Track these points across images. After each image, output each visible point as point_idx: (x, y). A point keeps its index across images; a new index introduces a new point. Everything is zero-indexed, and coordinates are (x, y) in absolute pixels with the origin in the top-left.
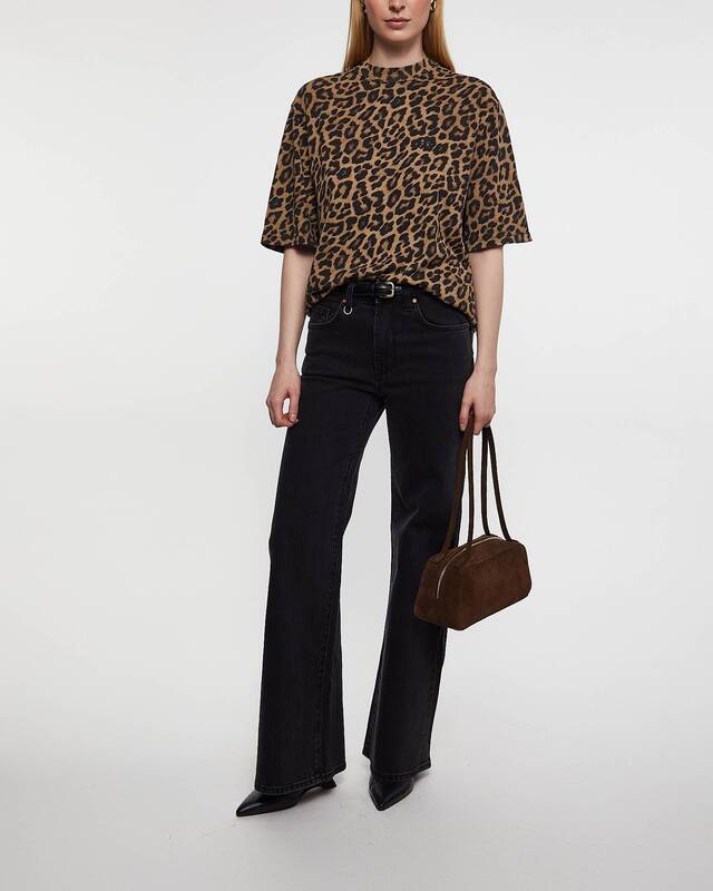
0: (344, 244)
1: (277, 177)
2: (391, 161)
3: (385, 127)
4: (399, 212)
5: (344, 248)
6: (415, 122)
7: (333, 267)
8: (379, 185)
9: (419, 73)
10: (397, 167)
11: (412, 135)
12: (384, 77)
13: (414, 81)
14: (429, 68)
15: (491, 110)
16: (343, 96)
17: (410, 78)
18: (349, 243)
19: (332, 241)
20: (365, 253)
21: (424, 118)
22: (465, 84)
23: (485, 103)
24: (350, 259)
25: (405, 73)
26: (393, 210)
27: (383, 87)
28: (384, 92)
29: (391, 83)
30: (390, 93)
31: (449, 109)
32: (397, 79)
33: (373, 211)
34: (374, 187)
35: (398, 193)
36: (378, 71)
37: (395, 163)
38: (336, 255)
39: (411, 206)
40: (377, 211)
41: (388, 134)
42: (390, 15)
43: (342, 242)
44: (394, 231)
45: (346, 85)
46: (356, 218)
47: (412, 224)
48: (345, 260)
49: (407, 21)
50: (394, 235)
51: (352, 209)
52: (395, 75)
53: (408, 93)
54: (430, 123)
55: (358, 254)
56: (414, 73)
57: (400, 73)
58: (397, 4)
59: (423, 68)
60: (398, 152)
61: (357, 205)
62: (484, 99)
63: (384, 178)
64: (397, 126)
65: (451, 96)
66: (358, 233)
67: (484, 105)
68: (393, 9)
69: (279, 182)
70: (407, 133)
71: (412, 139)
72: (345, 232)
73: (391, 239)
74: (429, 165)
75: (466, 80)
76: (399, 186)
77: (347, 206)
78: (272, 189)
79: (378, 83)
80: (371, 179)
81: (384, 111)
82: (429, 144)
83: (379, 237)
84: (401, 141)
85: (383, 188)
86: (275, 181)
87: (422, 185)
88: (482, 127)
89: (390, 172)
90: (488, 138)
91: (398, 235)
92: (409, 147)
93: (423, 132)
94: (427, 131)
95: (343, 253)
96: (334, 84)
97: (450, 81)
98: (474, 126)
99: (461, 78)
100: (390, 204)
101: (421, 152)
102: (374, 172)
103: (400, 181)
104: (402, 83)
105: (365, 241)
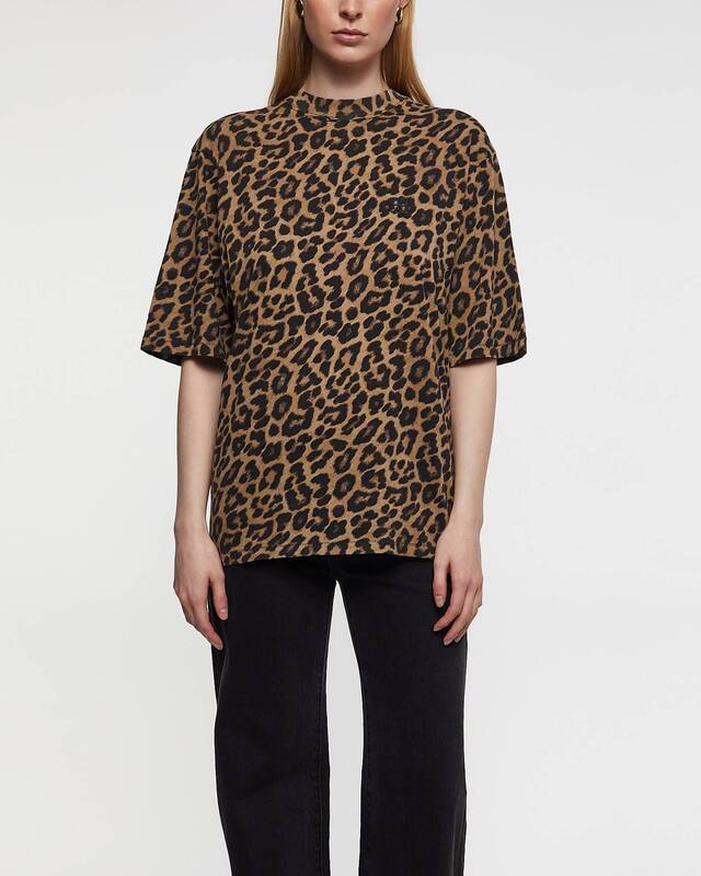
0: (285, 356)
1: (169, 253)
2: (350, 232)
3: (340, 182)
4: (366, 308)
5: (285, 362)
6: (383, 177)
7: (270, 391)
8: (335, 266)
9: (383, 108)
10: (361, 241)
11: (379, 194)
12: (332, 112)
13: (375, 119)
14: (395, 102)
15: (483, 164)
16: (274, 141)
17: (370, 116)
18: (292, 354)
19: (269, 351)
20: (316, 368)
21: (394, 171)
22: (450, 123)
23: (475, 153)
24: (294, 378)
25: (363, 108)
26: (357, 304)
27: (330, 126)
28: (334, 133)
29: (342, 121)
30: (343, 135)
31: (430, 158)
32: (352, 116)
33: (326, 307)
34: (327, 271)
35: (364, 280)
36: (322, 104)
37: (358, 234)
38: (275, 373)
39: (386, 302)
40: (332, 306)
41: (344, 194)
42: (340, 24)
43: (283, 354)
44: (361, 337)
45: (277, 126)
46: (302, 318)
47: (386, 328)
48: (287, 380)
49: (364, 35)
50: (360, 344)
51: (296, 304)
52: (348, 110)
53: (368, 135)
54: (404, 178)
55: (305, 371)
56: (375, 108)
57: (356, 107)
58: (352, 9)
59: (386, 103)
60: (361, 219)
61: (303, 298)
62: (474, 149)
63: (342, 257)
64: (357, 182)
65: (432, 140)
66: (306, 339)
67: (473, 157)
68: (344, 15)
69: (171, 260)
70: (372, 193)
71: (380, 200)
72: (286, 338)
73: (355, 349)
74: (409, 241)
75: (451, 117)
76: (366, 270)
77: (289, 299)
78: (162, 271)
79: (324, 121)
80: (323, 260)
81: (335, 161)
82: (406, 207)
83: (338, 346)
84: (363, 203)
85: (342, 271)
86: (166, 259)
87: (401, 271)
88: (472, 189)
89: (351, 248)
90: (480, 205)
91: (366, 344)
92: (376, 213)
93: (395, 190)
94: (402, 190)
95: (284, 370)
96: (260, 126)
97: (429, 119)
98: (462, 186)
99: (444, 113)
100: (352, 296)
101: (394, 218)
102: (326, 248)
103: (368, 262)
104: (358, 121)
105: (317, 350)
